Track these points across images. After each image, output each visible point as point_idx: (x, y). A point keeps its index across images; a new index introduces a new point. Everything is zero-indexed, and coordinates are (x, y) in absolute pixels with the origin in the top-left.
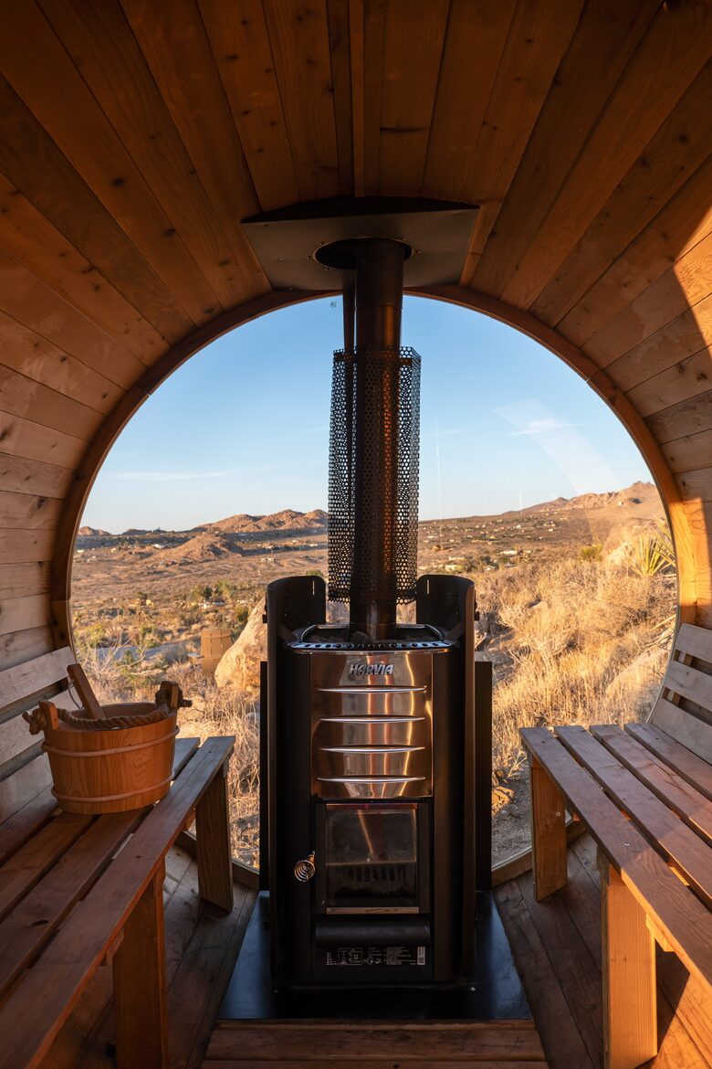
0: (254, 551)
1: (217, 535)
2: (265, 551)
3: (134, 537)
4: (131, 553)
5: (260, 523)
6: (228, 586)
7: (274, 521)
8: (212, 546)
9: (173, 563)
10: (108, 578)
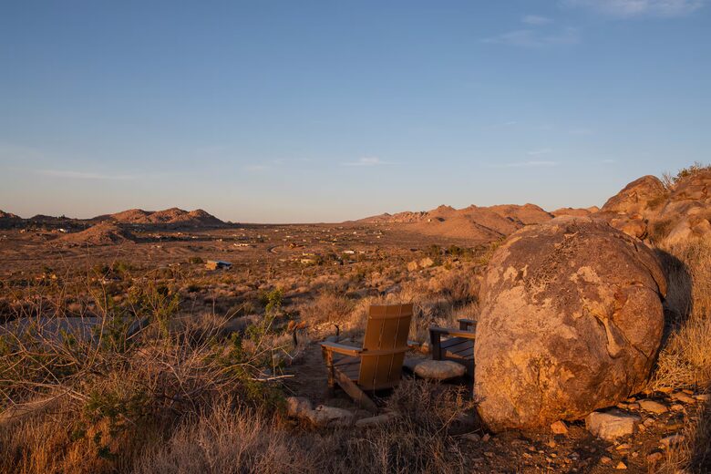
0: (146, 239)
1: (114, 225)
2: (155, 240)
3: (40, 221)
4: (38, 235)
5: (151, 217)
6: (125, 267)
7: (163, 216)
8: (110, 233)
9: (75, 245)
10: (17, 255)
